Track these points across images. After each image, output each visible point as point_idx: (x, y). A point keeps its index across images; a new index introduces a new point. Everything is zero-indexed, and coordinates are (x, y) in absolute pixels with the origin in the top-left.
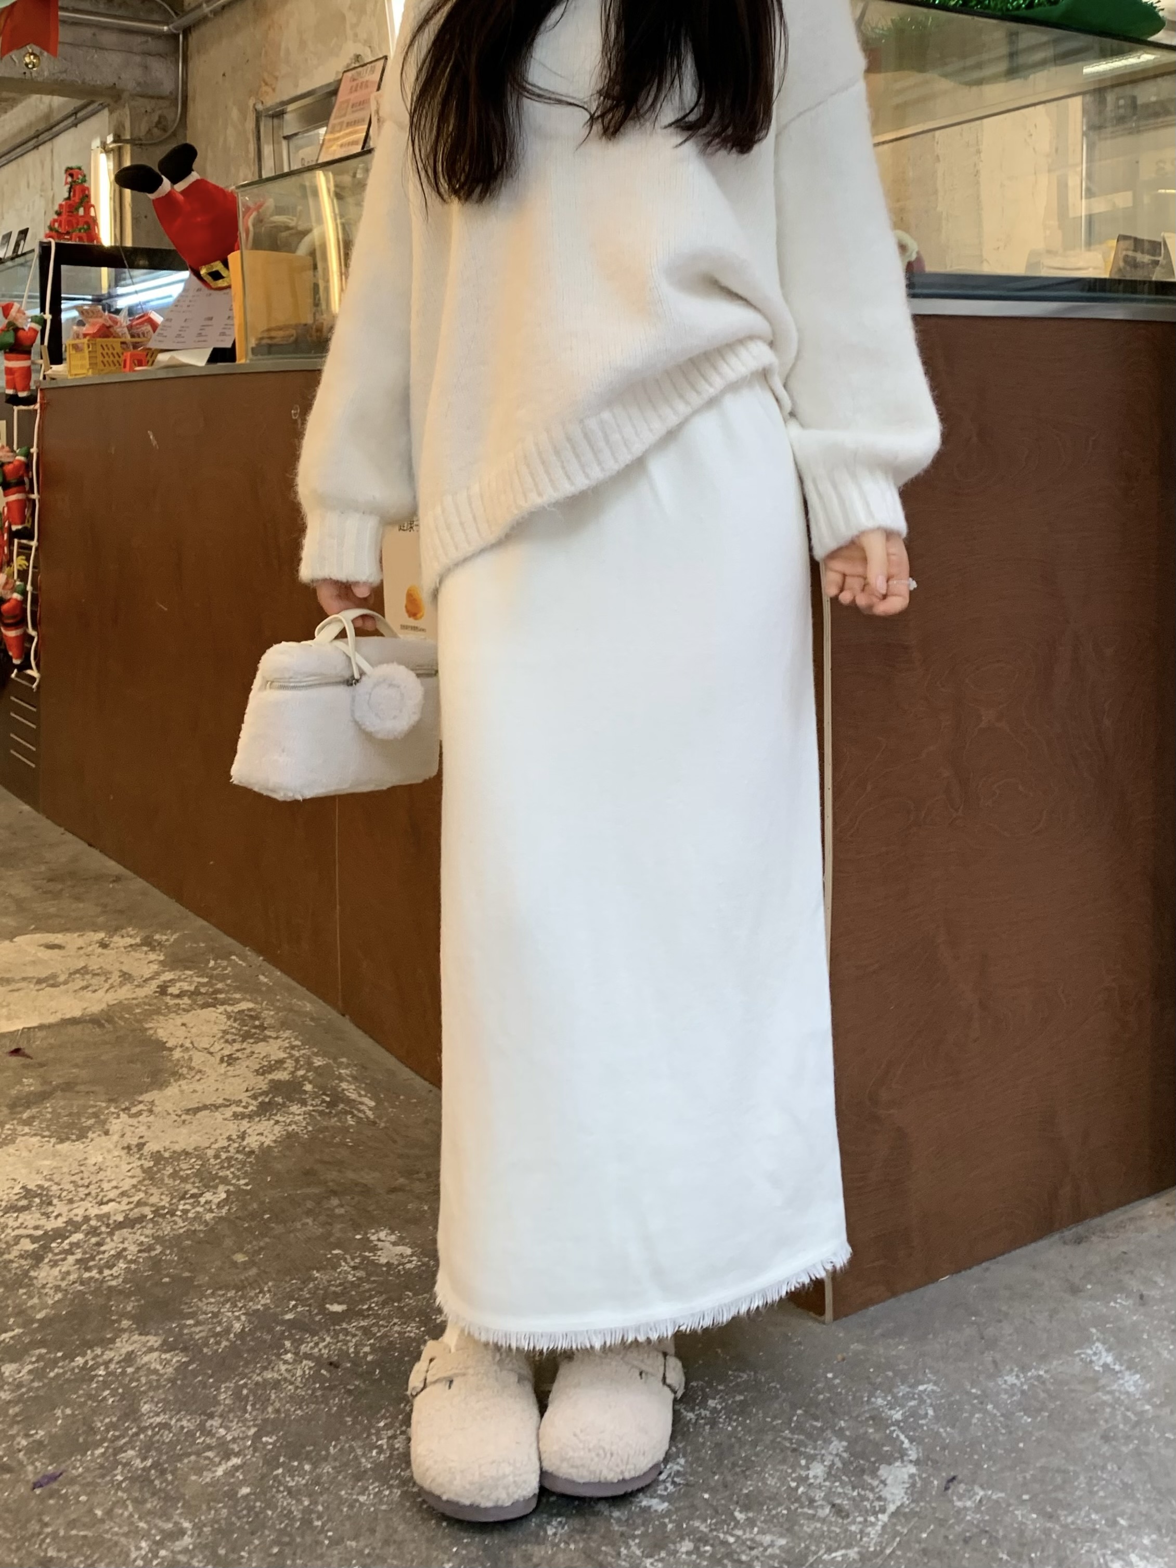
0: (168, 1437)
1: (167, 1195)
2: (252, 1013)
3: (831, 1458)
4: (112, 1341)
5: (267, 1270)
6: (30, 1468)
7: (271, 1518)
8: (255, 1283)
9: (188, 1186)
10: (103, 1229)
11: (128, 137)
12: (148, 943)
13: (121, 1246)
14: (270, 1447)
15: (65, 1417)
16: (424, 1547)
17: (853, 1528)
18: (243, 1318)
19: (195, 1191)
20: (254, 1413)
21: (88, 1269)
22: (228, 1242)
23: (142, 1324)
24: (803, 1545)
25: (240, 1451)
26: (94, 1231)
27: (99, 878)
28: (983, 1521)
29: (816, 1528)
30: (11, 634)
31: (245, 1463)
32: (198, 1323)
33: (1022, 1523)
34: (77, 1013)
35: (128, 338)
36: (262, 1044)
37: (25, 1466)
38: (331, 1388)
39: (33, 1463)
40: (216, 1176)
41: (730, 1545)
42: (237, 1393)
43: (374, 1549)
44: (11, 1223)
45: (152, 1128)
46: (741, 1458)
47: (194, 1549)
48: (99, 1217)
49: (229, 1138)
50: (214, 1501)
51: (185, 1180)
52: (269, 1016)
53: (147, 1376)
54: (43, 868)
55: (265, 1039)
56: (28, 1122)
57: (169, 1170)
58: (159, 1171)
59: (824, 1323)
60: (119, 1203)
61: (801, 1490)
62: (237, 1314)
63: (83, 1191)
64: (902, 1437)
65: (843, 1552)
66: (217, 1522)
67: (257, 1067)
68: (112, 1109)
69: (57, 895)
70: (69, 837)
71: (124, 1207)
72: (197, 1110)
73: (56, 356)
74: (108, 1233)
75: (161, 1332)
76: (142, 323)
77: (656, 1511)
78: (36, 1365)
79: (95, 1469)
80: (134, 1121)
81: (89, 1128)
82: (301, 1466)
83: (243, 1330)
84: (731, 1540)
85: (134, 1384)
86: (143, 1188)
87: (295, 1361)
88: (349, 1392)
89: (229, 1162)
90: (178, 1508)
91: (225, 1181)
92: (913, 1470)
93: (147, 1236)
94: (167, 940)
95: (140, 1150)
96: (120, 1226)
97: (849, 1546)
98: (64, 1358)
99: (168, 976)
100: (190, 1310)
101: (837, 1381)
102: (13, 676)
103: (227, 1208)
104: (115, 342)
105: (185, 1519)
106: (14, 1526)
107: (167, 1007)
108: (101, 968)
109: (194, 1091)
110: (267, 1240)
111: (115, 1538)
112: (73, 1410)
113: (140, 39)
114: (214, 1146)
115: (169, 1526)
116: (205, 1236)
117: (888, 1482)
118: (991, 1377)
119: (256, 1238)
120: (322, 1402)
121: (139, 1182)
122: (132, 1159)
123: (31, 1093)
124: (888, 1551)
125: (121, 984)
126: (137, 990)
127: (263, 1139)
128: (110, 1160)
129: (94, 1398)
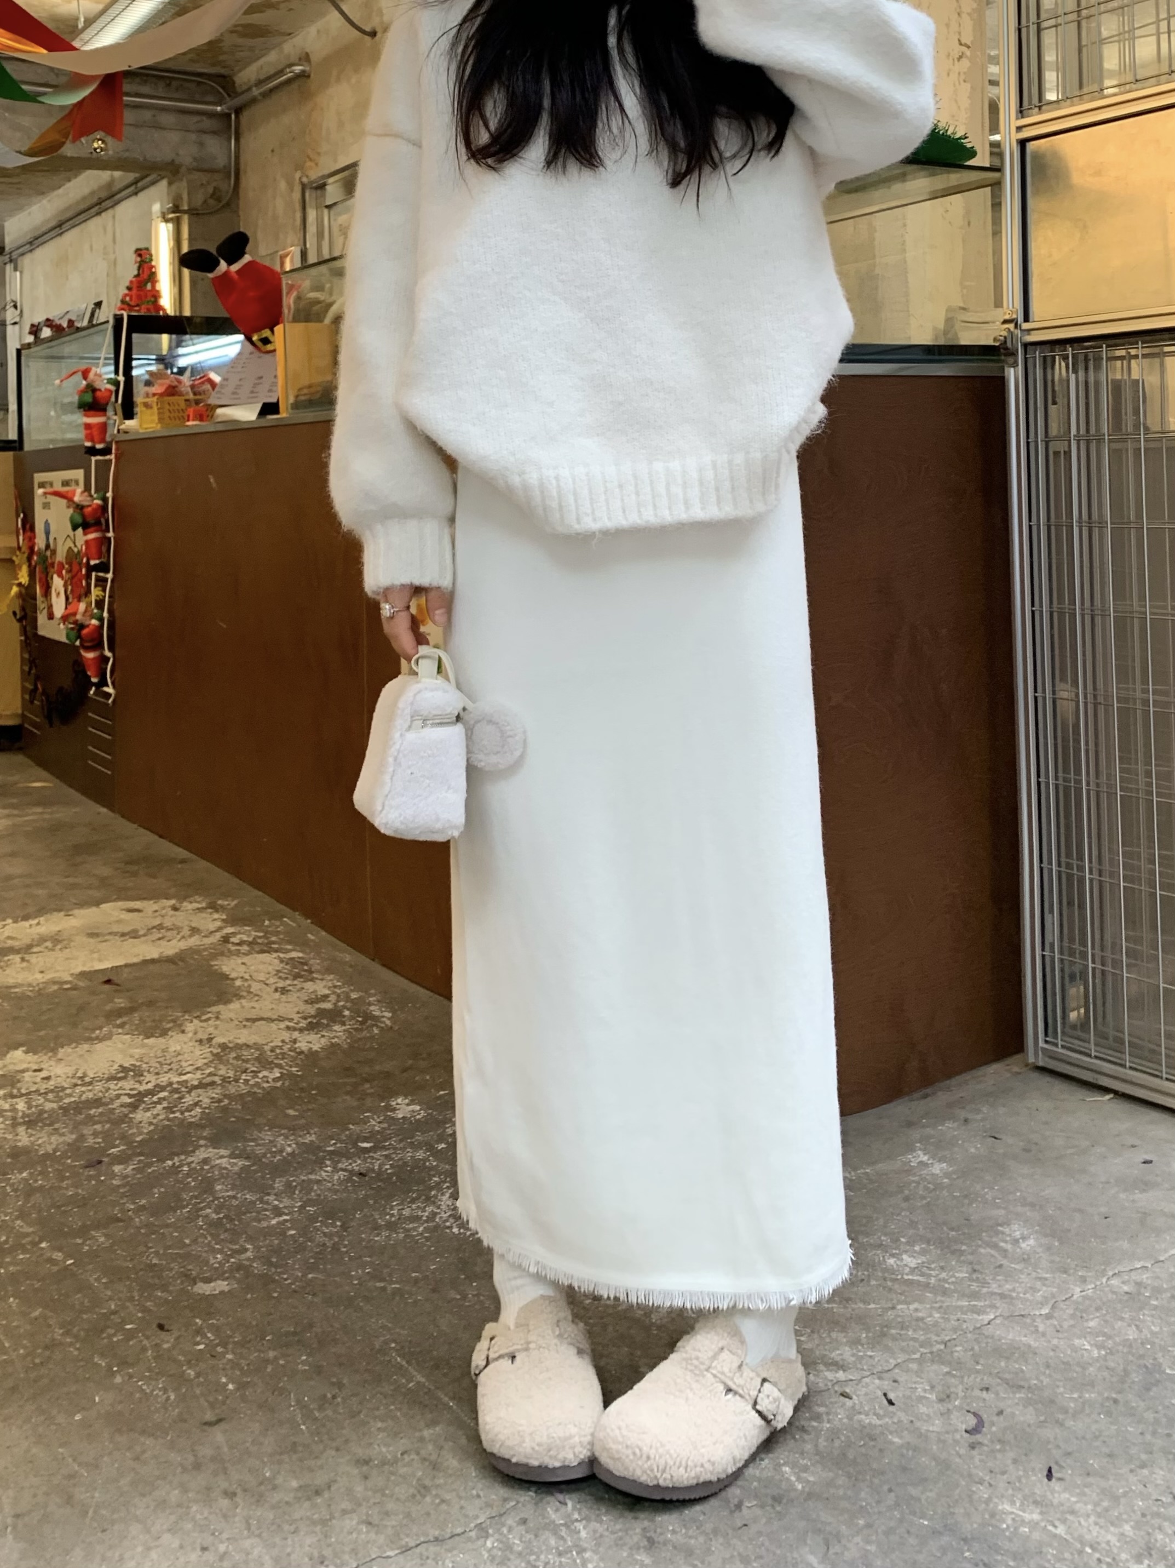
0: (235, 1203)
1: (232, 1070)
2: (301, 960)
4: (193, 1151)
5: (313, 1121)
6: (137, 1220)
7: (310, 1246)
8: (305, 1126)
9: (248, 1066)
10: (183, 1089)
11: (186, 208)
12: (213, 907)
13: (197, 1099)
14: (312, 1212)
15: (160, 1193)
18: (294, 1145)
19: (255, 1069)
20: (301, 1195)
21: (174, 1112)
22: (281, 1102)
23: (215, 1142)
25: (289, 1213)
26: (176, 1091)
27: (170, 861)
30: (90, 655)
31: (293, 1219)
32: (258, 1145)
34: (155, 955)
35: (191, 396)
36: (310, 982)
38: (360, 1186)
39: (139, 1217)
40: (272, 1063)
42: (288, 1183)
44: (113, 1087)
45: (219, 1029)
48: (178, 1082)
49: (283, 1041)
50: (270, 1236)
51: (247, 1061)
52: (316, 963)
53: (219, 1171)
54: (121, 854)
55: (312, 979)
56: (122, 1026)
57: (233, 1055)
58: (225, 1055)
60: (194, 1074)
62: (289, 1143)
63: (166, 1068)
66: (271, 1246)
67: (306, 998)
68: (187, 1017)
69: (134, 874)
70: (142, 830)
71: (198, 1075)
72: (255, 1020)
73: (128, 412)
74: (186, 1092)
75: (229, 1148)
76: (203, 383)
78: (138, 1166)
79: (184, 1219)
80: (204, 1024)
81: (169, 1029)
83: (293, 1152)
85: (210, 1175)
86: (213, 1066)
87: (333, 1172)
88: (373, 1189)
89: (283, 1056)
90: (243, 1238)
91: (279, 1066)
93: (217, 1094)
94: (229, 904)
95: (209, 1042)
96: (196, 1087)
98: (158, 1161)
99: (230, 930)
100: (252, 1137)
102: (92, 692)
103: (281, 1082)
104: (180, 400)
105: (248, 1244)
107: (229, 950)
108: (173, 925)
109: (253, 1008)
110: (314, 1105)
112: (166, 1189)
113: (196, 118)
115: (237, 1247)
116: (263, 1096)
119: (305, 1102)
120: (353, 1193)
121: (210, 1062)
122: (203, 1048)
123: (122, 1008)
125: (191, 936)
126: (204, 939)
128: (187, 1048)
129: (181, 1182)
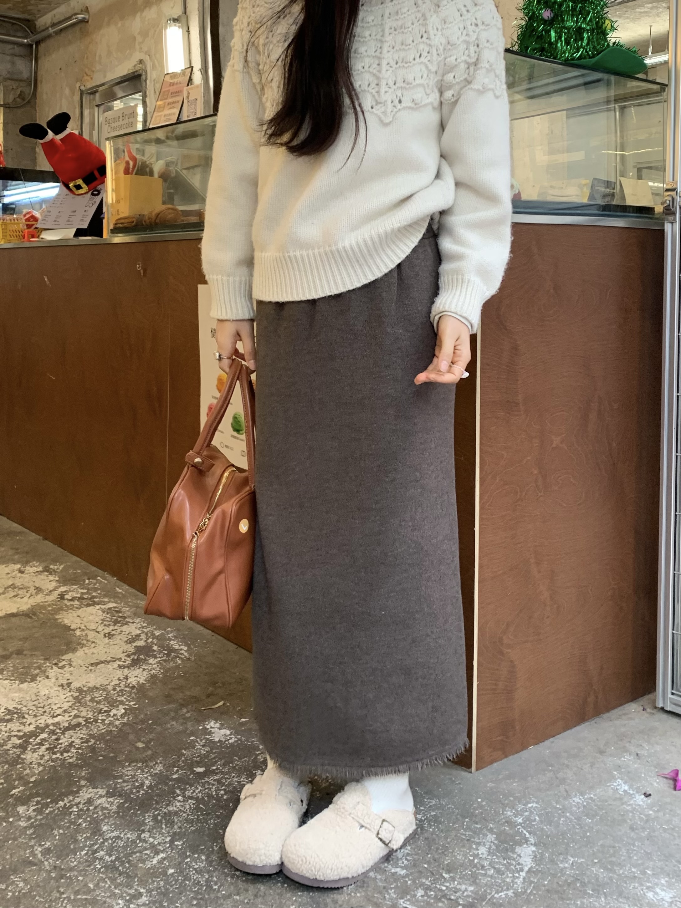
0: (121, 844)
1: (91, 711)
2: (116, 609)
3: (489, 844)
4: (78, 792)
5: (158, 751)
6: (46, 863)
7: (189, 885)
8: (153, 758)
10: (58, 731)
12: (46, 570)
13: (71, 740)
14: (180, 847)
15: (60, 835)
16: (277, 897)
17: (508, 880)
18: (149, 778)
19: (106, 709)
20: (167, 829)
21: (55, 753)
22: (131, 737)
23: (92, 781)
24: (483, 890)
25: (164, 850)
26: (53, 732)
27: (10, 533)
28: (576, 874)
29: (488, 881)
31: (168, 856)
32: (124, 781)
33: (596, 874)
34: (14, 609)
36: (126, 626)
37: (43, 862)
38: (208, 814)
39: (47, 860)
40: (116, 701)
41: (444, 891)
42: (155, 818)
43: (250, 900)
44: (3, 728)
45: (74, 674)
46: (440, 845)
47: (149, 904)
48: (53, 724)
49: (119, 679)
50: (155, 877)
51: (99, 702)
52: (127, 611)
53: (102, 811)
55: (127, 623)
57: (88, 698)
58: (83, 698)
59: (471, 772)
60: (64, 716)
61: (476, 861)
62: (145, 776)
63: (41, 710)
64: (525, 832)
65: (505, 892)
66: (160, 888)
67: (126, 639)
68: (48, 664)
71: (67, 718)
72: (97, 664)
74: (61, 733)
75: (104, 786)
77: (400, 875)
78: (37, 807)
79: (83, 863)
80: (62, 671)
81: (37, 675)
82: (199, 858)
83: (151, 783)
84: (444, 888)
85: (95, 815)
86: (76, 708)
87: (184, 801)
88: (218, 817)
89: (122, 693)
90: (135, 882)
91: (122, 703)
92: (534, 849)
93: (84, 734)
94: (58, 569)
95: (69, 687)
96: (67, 729)
97: (508, 889)
99: (63, 589)
100: (118, 774)
101: (484, 803)
103: (126, 718)
105: (141, 888)
106: (44, 894)
107: (67, 606)
108: (22, 585)
109: (93, 653)
110: (153, 735)
111: (104, 899)
112: (64, 831)
113: (12, 47)
114: (111, 684)
115: (132, 891)
116: (118, 734)
117: (521, 855)
118: (565, 799)
119: (147, 734)
120: (204, 822)
121: (73, 704)
122: (65, 692)
124: (529, 891)
125: (37, 594)
126: (47, 597)
127: (139, 679)
128: (53, 693)
129: (74, 823)
